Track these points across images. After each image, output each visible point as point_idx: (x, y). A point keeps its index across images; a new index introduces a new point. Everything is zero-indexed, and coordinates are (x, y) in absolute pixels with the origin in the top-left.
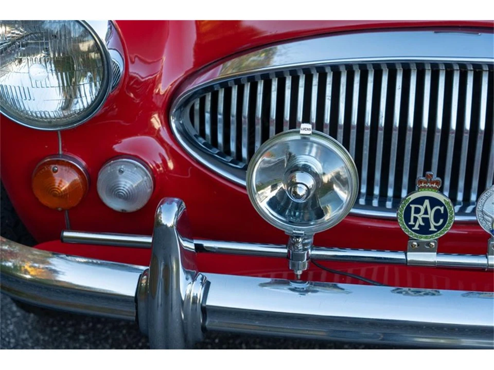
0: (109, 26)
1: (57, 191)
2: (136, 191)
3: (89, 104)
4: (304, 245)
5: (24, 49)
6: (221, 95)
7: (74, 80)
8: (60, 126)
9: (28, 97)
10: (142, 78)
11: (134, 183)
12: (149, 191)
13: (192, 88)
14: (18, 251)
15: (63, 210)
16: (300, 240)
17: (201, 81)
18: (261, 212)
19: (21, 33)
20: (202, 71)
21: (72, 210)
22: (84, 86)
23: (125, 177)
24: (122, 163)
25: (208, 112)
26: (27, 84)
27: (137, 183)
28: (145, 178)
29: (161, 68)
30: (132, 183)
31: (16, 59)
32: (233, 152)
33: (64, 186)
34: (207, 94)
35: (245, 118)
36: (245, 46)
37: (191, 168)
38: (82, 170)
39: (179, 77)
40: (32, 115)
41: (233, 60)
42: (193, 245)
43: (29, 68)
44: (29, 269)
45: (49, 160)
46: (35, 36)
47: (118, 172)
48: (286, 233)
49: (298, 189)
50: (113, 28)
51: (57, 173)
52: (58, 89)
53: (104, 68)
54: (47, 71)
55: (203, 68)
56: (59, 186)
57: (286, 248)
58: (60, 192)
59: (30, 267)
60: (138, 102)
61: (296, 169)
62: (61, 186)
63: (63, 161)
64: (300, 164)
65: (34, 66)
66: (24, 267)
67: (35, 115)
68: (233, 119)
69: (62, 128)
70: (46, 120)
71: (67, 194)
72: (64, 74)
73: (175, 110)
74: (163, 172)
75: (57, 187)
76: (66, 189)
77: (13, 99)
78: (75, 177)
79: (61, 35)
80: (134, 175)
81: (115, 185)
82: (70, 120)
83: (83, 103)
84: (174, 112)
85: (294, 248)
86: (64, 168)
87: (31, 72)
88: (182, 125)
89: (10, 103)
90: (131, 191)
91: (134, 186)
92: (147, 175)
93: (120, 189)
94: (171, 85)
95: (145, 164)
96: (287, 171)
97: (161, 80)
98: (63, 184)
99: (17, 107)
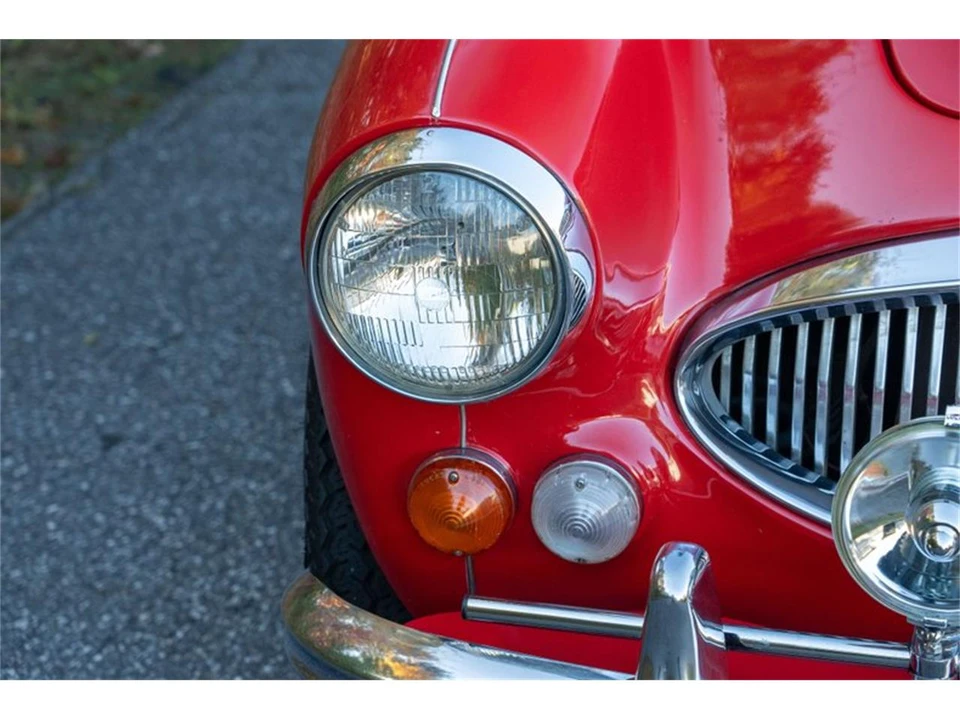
0: (567, 206)
1: (455, 519)
2: (607, 524)
3: (525, 354)
4: (945, 644)
5: (407, 248)
6: (776, 339)
7: (498, 311)
8: (466, 395)
9: (411, 341)
10: (626, 308)
11: (604, 507)
12: (632, 523)
13: (718, 327)
14: (370, 629)
15: (465, 555)
16: (939, 636)
17: (737, 313)
18: (861, 579)
19: (404, 219)
20: (740, 293)
21: (479, 556)
22: (517, 323)
23: (586, 497)
24: (581, 468)
25: (748, 373)
26: (410, 315)
27: (609, 508)
28: (626, 498)
29: (663, 284)
30: (599, 508)
31: (390, 269)
32: (797, 451)
33: (468, 509)
34: (748, 339)
35: (822, 385)
36: (829, 246)
37: (712, 479)
38: (503, 478)
39: (696, 303)
40: (416, 374)
41: (795, 276)
42: (723, 635)
43: (415, 285)
44: (391, 664)
45: (441, 458)
46: (431, 225)
47: (573, 485)
48: (909, 621)
49: (938, 535)
50: (574, 208)
51: (457, 485)
52: (467, 325)
53: (556, 288)
54: (449, 291)
55: (741, 288)
56: (459, 509)
57: (909, 650)
58: (460, 519)
59: (394, 660)
60: (616, 352)
61: (933, 494)
62: (463, 509)
63: (470, 461)
64: (940, 485)
65: (426, 281)
66: (383, 660)
67: (420, 373)
68: (799, 387)
69: (471, 400)
70: (441, 384)
71: (474, 524)
72: (481, 297)
73: (684, 367)
74: (659, 486)
75: (455, 510)
76: (472, 515)
77: (382, 343)
78: (491, 492)
79: (478, 224)
80: (606, 493)
81: (567, 511)
82: (488, 385)
83: (513, 353)
84: (683, 371)
85: (923, 649)
86: (471, 475)
87: (419, 295)
88: (699, 399)
89: (376, 350)
90: (597, 521)
91: (603, 513)
92: (629, 494)
93: (576, 520)
94: (681, 318)
95: (624, 470)
96: (915, 499)
97: (662, 309)
98: (467, 505)
99: (388, 358)
